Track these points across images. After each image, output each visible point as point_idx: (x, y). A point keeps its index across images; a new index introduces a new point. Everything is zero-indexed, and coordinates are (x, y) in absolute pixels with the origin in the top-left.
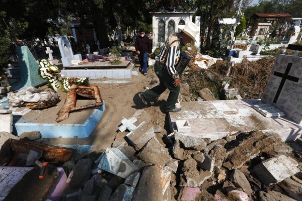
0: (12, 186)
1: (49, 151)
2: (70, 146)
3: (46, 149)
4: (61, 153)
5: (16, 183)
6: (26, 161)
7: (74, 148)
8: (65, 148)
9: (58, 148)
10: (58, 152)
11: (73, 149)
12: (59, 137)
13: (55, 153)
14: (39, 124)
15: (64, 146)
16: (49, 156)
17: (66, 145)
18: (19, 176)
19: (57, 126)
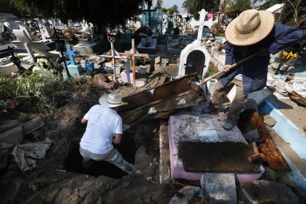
0: (229, 140)
1: (267, 144)
2: (289, 160)
3: (267, 140)
4: (275, 156)
5: (232, 141)
6: (246, 132)
7: (290, 166)
8: (283, 157)
9: (277, 150)
10: (274, 154)
11: (290, 168)
12: (287, 142)
13: (270, 151)
14: (284, 116)
15: (283, 154)
16: (263, 147)
17: (286, 156)
18: (236, 138)
19: (300, 133)
